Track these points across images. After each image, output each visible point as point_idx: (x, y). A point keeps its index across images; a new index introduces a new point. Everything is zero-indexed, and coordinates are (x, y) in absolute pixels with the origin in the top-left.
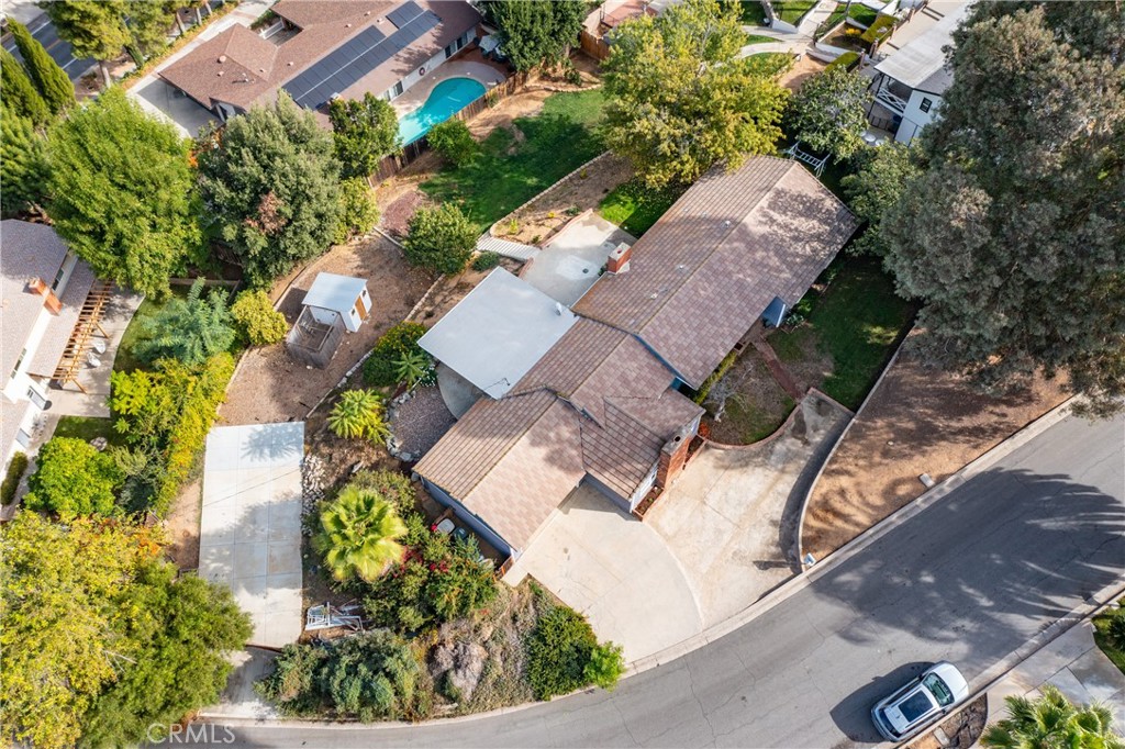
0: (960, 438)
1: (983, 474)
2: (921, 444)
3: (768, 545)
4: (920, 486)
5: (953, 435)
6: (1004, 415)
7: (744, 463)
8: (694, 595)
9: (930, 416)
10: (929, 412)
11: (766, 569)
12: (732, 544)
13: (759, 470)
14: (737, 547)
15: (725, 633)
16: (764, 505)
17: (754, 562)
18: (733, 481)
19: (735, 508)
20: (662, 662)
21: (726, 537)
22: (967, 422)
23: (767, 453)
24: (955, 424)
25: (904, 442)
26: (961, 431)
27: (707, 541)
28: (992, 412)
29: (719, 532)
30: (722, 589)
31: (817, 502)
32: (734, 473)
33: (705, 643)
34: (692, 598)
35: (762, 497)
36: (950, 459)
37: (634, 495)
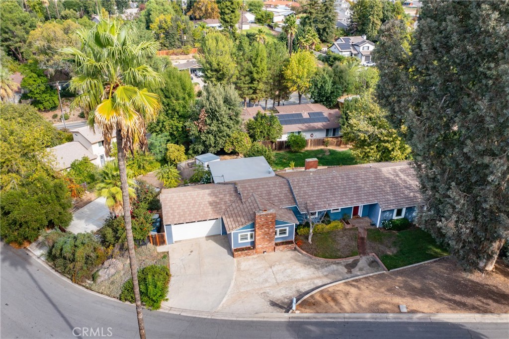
0: (446, 302)
1: (447, 323)
2: (416, 295)
3: (285, 298)
4: (396, 309)
5: (441, 299)
6: (488, 304)
7: (307, 264)
8: (227, 296)
9: (435, 287)
10: (435, 285)
11: (273, 306)
12: (267, 289)
13: (313, 269)
14: (268, 291)
15: (223, 318)
16: (300, 283)
17: (270, 301)
18: (295, 267)
19: (284, 277)
20: (183, 314)
21: (267, 285)
22: (458, 298)
23: (323, 266)
24: (449, 296)
25: (405, 290)
26: (449, 300)
27: (256, 281)
28: (480, 300)
29: (266, 281)
30: (243, 302)
31: (328, 291)
32: (298, 264)
33: (209, 317)
34: (224, 297)
35: (303, 280)
36: (429, 307)
37: (232, 232)
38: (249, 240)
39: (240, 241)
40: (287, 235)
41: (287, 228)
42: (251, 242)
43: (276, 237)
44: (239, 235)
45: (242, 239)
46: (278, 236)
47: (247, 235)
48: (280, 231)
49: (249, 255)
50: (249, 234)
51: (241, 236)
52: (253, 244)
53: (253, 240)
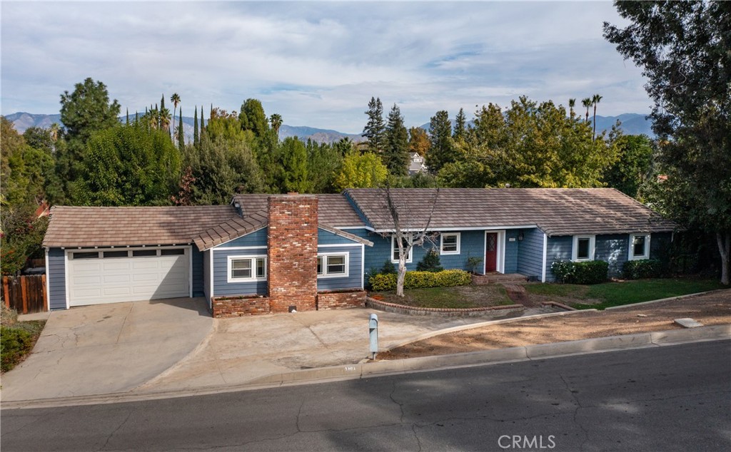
8: (176, 367)
12: (297, 352)
14: (299, 355)
19: (342, 336)
27: (267, 344)
34: (168, 368)
37: (212, 250)
38: (254, 278)
39: (230, 280)
40: (346, 274)
41: (347, 255)
42: (259, 283)
43: (319, 277)
44: (230, 259)
45: (236, 274)
46: (325, 274)
47: (248, 263)
48: (331, 259)
49: (253, 313)
50: (254, 259)
51: (235, 263)
52: (264, 289)
53: (263, 279)
